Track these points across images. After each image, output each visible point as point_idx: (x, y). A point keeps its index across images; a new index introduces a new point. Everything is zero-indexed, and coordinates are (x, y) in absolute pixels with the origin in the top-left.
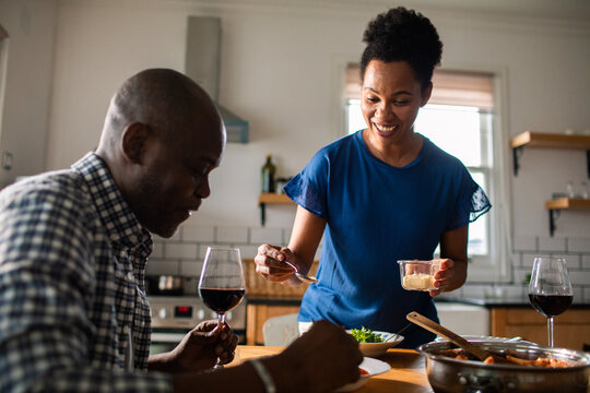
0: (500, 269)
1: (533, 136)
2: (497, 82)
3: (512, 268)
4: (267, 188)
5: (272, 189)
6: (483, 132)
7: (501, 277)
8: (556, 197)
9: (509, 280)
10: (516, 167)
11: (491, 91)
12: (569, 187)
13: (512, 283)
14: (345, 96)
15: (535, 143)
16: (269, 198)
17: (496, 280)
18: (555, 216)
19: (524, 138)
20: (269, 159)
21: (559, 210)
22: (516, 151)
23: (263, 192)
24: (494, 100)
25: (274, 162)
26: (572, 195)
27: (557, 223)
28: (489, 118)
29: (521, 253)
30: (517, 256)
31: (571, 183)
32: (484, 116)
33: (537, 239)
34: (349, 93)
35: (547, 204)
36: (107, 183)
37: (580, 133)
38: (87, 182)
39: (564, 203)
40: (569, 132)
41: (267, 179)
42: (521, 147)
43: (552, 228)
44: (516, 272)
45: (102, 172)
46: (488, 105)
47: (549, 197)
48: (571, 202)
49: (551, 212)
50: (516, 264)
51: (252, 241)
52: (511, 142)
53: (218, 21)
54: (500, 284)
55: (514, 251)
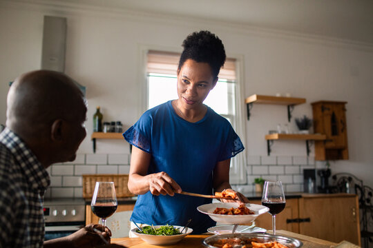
0: (240, 176)
1: (258, 97)
2: (238, 63)
3: (247, 175)
4: (97, 129)
5: (100, 130)
6: (230, 93)
7: (240, 181)
8: (271, 132)
9: (245, 182)
10: (249, 115)
11: (235, 69)
12: (278, 127)
13: (246, 184)
14: (147, 70)
15: (260, 101)
16: (98, 135)
17: (238, 183)
18: (270, 143)
19: (253, 98)
20: (98, 110)
21: (272, 140)
22: (248, 105)
23: (95, 131)
24: (236, 75)
25: (101, 111)
26: (280, 132)
27: (272, 148)
28: (233, 85)
29: (252, 166)
30: (250, 167)
31: (280, 125)
32: (230, 84)
33: (261, 157)
34: (149, 68)
35: (266, 136)
36: (26, 152)
37: (284, 96)
38: (13, 154)
39: (275, 136)
40: (278, 95)
41: (97, 123)
42: (251, 103)
43: (269, 151)
44: (249, 177)
45: (22, 145)
46: (233, 78)
47: (267, 133)
48: (279, 136)
49: (268, 141)
50: (249, 173)
51: (87, 163)
52: (245, 100)
53: (65, 20)
54: (240, 185)
55: (247, 165)
